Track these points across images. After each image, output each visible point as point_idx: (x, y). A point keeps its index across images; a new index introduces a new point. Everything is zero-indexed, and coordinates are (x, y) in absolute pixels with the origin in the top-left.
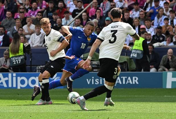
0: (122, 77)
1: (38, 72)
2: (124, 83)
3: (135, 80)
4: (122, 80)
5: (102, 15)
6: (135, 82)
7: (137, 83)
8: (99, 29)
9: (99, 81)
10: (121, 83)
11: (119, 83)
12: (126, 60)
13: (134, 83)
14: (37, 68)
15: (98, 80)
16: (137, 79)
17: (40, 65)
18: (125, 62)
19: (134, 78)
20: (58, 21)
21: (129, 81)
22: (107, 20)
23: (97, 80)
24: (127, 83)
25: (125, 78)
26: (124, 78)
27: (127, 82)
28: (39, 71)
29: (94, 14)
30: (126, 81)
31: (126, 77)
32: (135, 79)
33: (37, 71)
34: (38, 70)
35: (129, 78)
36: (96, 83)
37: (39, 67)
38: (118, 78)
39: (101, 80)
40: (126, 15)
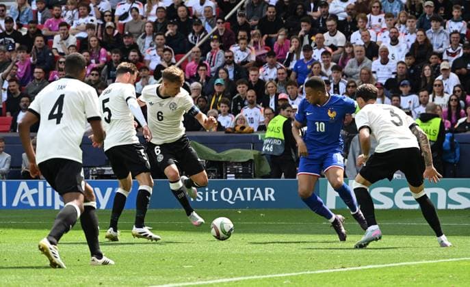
0: (245, 189)
1: (92, 178)
2: (249, 199)
3: (269, 194)
4: (245, 193)
5: (209, 75)
6: (269, 197)
7: (273, 199)
8: (203, 101)
9: (204, 196)
10: (243, 199)
11: (240, 199)
12: (252, 158)
13: (267, 199)
14: (91, 171)
15: (202, 193)
16: (273, 191)
17: (95, 167)
18: (251, 161)
19: (267, 190)
21: (258, 195)
22: (218, 84)
23: (200, 194)
24: (254, 199)
25: (251, 190)
26: (249, 190)
27: (255, 197)
28: (94, 177)
29: (195, 73)
30: (252, 196)
31: (253, 189)
32: (270, 192)
33: (91, 177)
34: (93, 175)
35: (259, 190)
36: (197, 200)
37: (95, 170)
38: (239, 190)
39: (207, 193)
40: (252, 75)
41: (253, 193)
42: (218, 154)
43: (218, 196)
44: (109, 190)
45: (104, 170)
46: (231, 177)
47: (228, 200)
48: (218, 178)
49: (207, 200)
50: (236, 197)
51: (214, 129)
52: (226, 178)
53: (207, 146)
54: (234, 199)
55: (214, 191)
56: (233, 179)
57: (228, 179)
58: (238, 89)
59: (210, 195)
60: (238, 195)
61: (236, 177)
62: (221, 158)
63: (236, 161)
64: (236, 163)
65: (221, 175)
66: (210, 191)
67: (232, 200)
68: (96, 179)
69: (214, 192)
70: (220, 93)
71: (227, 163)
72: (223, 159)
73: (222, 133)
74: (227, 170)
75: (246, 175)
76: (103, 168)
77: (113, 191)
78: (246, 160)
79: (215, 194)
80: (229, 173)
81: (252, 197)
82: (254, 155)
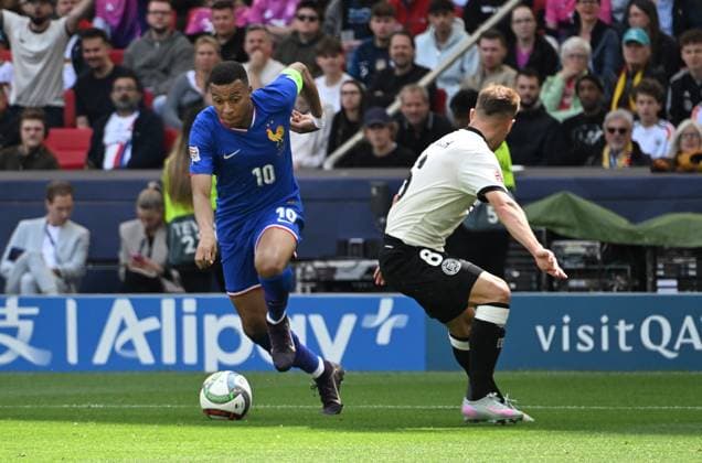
1: (304, 290)
5: (606, 20)
8: (590, 88)
9: (597, 337)
10: (698, 345)
11: (691, 345)
14: (299, 271)
15: (591, 329)
17: (310, 260)
20: (396, 47)
22: (631, 43)
23: (586, 332)
28: (308, 287)
29: (570, 15)
33: (299, 286)
34: (304, 281)
36: (580, 347)
37: (309, 269)
38: (689, 322)
39: (605, 330)
42: (632, 227)
43: (633, 337)
44: (348, 323)
45: (334, 270)
46: (668, 287)
47: (661, 349)
48: (635, 289)
49: (605, 346)
50: (681, 340)
51: (622, 161)
52: (655, 288)
53: (604, 206)
54: (677, 346)
55: (622, 323)
56: (674, 292)
57: (661, 292)
58: (686, 57)
59: (614, 336)
60: (687, 335)
61: (680, 288)
62: (640, 237)
63: (680, 244)
64: (681, 252)
65: (641, 282)
66: (612, 325)
67: (670, 347)
68: (313, 291)
69: (622, 327)
70: (636, 68)
71: (658, 251)
72: (647, 241)
73: (644, 172)
74: (655, 269)
76: (332, 264)
79: (627, 333)
80: (662, 278)
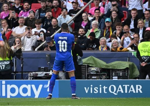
0: (124, 85)
1: (30, 79)
2: (126, 92)
3: (139, 89)
4: (124, 88)
6: (139, 91)
7: (141, 92)
10: (122, 92)
11: (121, 92)
12: (128, 67)
13: (137, 92)
14: (29, 74)
15: (97, 88)
16: (141, 87)
17: (32, 72)
18: (127, 68)
19: (137, 86)
20: (53, 22)
21: (132, 89)
22: (107, 22)
23: (96, 89)
24: (129, 92)
25: (128, 86)
26: (126, 86)
27: (130, 91)
28: (31, 78)
31: (129, 85)
32: (139, 87)
33: (29, 78)
34: (30, 77)
35: (132, 86)
36: (95, 92)
37: (32, 74)
38: (120, 86)
39: (101, 88)
40: (133, 13)
41: (129, 88)
42: (107, 64)
45: (37, 74)
46: (115, 78)
47: (113, 93)
48: (107, 79)
49: (101, 92)
50: (118, 91)
51: (105, 49)
52: (112, 79)
53: (101, 60)
54: (117, 92)
55: (105, 87)
60: (120, 89)
61: (118, 78)
62: (109, 67)
63: (118, 68)
64: (119, 70)
65: (109, 77)
66: (102, 87)
67: (116, 92)
68: (32, 79)
69: (105, 88)
71: (113, 70)
72: (110, 68)
74: (112, 74)
75: (124, 77)
76: (37, 73)
77: (43, 87)
78: (124, 68)
80: (114, 76)
81: (128, 91)
82: (130, 65)
